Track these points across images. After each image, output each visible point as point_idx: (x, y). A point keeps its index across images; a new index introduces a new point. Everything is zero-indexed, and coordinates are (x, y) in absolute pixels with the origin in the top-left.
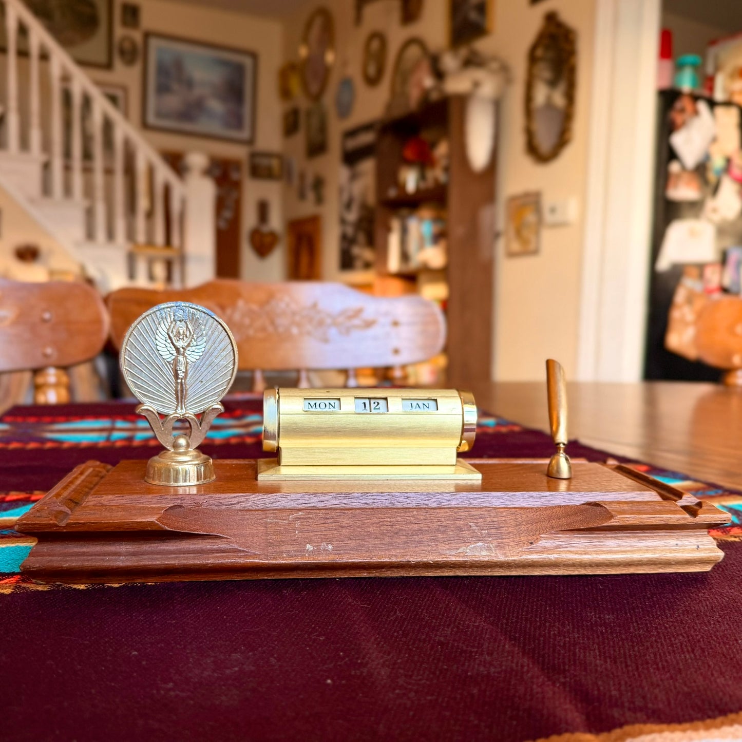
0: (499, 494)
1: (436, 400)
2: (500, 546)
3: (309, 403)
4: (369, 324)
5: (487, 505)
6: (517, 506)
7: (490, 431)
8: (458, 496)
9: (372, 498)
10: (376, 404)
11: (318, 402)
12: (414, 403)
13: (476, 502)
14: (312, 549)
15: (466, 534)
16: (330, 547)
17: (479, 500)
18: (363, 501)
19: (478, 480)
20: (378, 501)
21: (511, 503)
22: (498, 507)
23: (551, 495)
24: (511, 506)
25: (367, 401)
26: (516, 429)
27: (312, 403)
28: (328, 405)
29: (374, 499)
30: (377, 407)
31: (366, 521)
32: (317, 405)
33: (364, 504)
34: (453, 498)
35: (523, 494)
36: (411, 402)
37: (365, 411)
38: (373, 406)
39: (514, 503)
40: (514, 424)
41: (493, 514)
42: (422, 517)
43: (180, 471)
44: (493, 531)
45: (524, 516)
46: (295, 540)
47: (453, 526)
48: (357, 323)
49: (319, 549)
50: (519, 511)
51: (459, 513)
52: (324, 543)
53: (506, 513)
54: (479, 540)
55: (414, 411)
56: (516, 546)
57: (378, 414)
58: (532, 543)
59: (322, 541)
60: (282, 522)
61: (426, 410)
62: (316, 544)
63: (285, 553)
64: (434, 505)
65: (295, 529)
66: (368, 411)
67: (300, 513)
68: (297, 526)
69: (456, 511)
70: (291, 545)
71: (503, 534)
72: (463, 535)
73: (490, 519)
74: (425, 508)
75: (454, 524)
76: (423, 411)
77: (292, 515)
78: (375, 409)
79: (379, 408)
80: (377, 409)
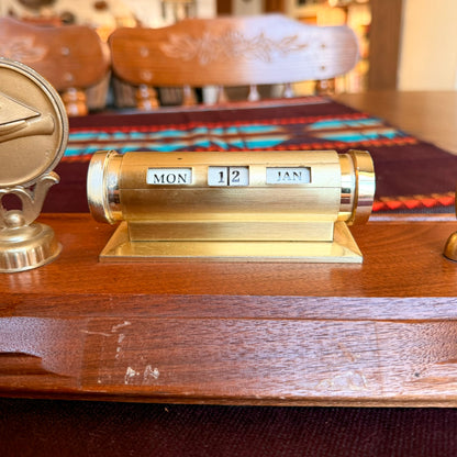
0: (381, 300)
1: (309, 169)
2: (377, 377)
3: (155, 176)
4: (302, 47)
5: (364, 315)
6: (403, 318)
7: (388, 143)
8: (327, 302)
9: (217, 302)
10: (236, 173)
11: (166, 174)
12: (283, 172)
13: (349, 311)
14: (133, 375)
15: (333, 359)
16: (156, 372)
17: (354, 309)
19: (359, 264)
21: (396, 312)
22: (379, 318)
23: (449, 302)
24: (396, 317)
25: (225, 171)
26: (412, 141)
27: (159, 174)
28: (177, 177)
30: (237, 178)
31: (205, 336)
32: (165, 178)
34: (320, 304)
36: (279, 171)
37: (221, 184)
38: (232, 177)
39: (400, 313)
40: (410, 136)
41: (371, 328)
42: (278, 332)
43: (17, 255)
44: (368, 353)
45: (410, 334)
46: (115, 360)
47: (317, 346)
48: (294, 47)
49: (142, 374)
50: (404, 325)
51: (326, 326)
52: (149, 367)
53: (387, 327)
54: (350, 368)
55: (282, 182)
56: (397, 378)
57: (236, 187)
58: (417, 375)
59: (147, 363)
60: (103, 334)
61: (297, 181)
62: (140, 367)
63: (101, 378)
64: (295, 314)
65: (117, 345)
66: (226, 184)
67: (126, 323)
68: (120, 341)
69: (323, 323)
70: (109, 367)
71: (381, 359)
72: (329, 359)
73: (366, 337)
74: (282, 319)
75: (319, 342)
76: (292, 182)
77: (116, 325)
78: (233, 181)
79: (239, 179)
80: (236, 181)
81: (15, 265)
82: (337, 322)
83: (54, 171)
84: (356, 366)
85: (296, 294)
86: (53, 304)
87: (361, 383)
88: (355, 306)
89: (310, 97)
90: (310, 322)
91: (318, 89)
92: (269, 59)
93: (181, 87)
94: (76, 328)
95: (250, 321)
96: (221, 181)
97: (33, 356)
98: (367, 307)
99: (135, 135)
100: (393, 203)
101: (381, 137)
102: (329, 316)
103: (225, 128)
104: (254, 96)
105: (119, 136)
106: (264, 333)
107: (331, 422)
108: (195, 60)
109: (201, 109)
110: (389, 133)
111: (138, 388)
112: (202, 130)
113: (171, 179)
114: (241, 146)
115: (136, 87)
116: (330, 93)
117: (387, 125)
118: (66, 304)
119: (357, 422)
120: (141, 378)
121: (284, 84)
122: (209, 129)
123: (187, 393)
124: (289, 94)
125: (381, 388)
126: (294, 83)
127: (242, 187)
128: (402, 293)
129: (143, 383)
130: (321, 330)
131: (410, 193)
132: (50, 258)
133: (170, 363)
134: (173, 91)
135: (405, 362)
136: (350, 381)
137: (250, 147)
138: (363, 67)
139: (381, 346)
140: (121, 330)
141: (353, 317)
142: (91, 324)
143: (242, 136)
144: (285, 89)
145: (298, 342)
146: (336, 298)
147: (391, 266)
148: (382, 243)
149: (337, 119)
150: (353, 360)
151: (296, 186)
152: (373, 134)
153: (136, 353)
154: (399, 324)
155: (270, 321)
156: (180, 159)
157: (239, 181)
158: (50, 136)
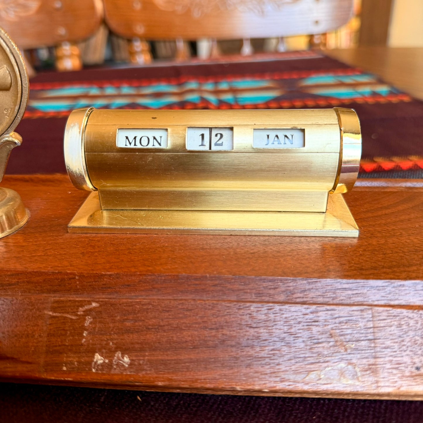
1: (303, 131)
2: (372, 369)
3: (127, 137)
5: (360, 299)
6: (403, 303)
7: (382, 101)
8: (319, 284)
10: (219, 136)
12: (272, 134)
13: (344, 294)
14: (101, 361)
15: (324, 348)
16: (126, 359)
17: (350, 292)
19: (354, 238)
21: (397, 297)
22: (376, 303)
24: (396, 303)
25: (206, 133)
27: (131, 136)
28: (151, 139)
30: (220, 142)
32: (138, 140)
34: (311, 287)
35: (415, 283)
36: (268, 134)
37: (202, 148)
38: (214, 140)
39: (401, 298)
41: (368, 314)
42: (263, 317)
44: (363, 343)
45: (412, 323)
46: (82, 345)
47: (306, 334)
48: (287, 1)
49: (111, 361)
50: (405, 312)
51: (317, 312)
52: (119, 354)
53: (385, 314)
54: (342, 359)
55: (270, 146)
56: (395, 371)
58: (418, 369)
59: (117, 349)
60: (68, 316)
61: (288, 145)
62: (109, 353)
63: (66, 364)
64: (282, 298)
65: (84, 329)
66: (207, 148)
67: (94, 305)
68: (87, 324)
69: (314, 307)
70: (75, 353)
71: (378, 349)
72: (319, 348)
73: (361, 324)
74: (268, 302)
75: (309, 329)
76: (282, 147)
77: (82, 306)
78: (216, 144)
79: (222, 143)
80: (219, 145)
82: (328, 307)
83: (15, 131)
84: (349, 357)
85: (284, 274)
86: (14, 281)
87: (355, 376)
88: (350, 289)
89: (304, 51)
90: (298, 307)
91: (311, 44)
92: (263, 12)
93: (174, 41)
94: (38, 309)
95: (232, 305)
96: (202, 145)
98: (365, 291)
99: (126, 90)
100: (387, 164)
101: (375, 94)
102: (321, 300)
103: (216, 83)
104: (247, 49)
105: (110, 90)
106: (247, 318)
107: (319, 417)
108: (188, 13)
109: (194, 62)
110: (383, 89)
111: (107, 377)
112: (193, 85)
113: (145, 142)
114: (232, 102)
115: (130, 40)
116: (322, 48)
117: (381, 81)
118: (28, 282)
119: (348, 417)
120: (110, 366)
121: (278, 38)
122: (200, 84)
123: (160, 384)
124: (282, 48)
125: (377, 382)
126: (287, 37)
127: (225, 152)
128: (404, 275)
129: (113, 372)
130: (311, 316)
131: (405, 153)
132: (16, 227)
133: (142, 350)
134: (168, 44)
135: (404, 354)
136: (342, 373)
137: (241, 103)
138: (355, 23)
139: (378, 335)
140: (87, 312)
141: (348, 302)
142: (55, 305)
143: (233, 91)
144: (278, 43)
145: (286, 329)
146: (329, 281)
147: (390, 241)
148: (380, 213)
149: (331, 75)
150: (346, 350)
151: (288, 151)
152: (367, 90)
153: (105, 338)
154: (399, 310)
155: (255, 305)
156: (155, 118)
157: (222, 145)
158: (8, 92)
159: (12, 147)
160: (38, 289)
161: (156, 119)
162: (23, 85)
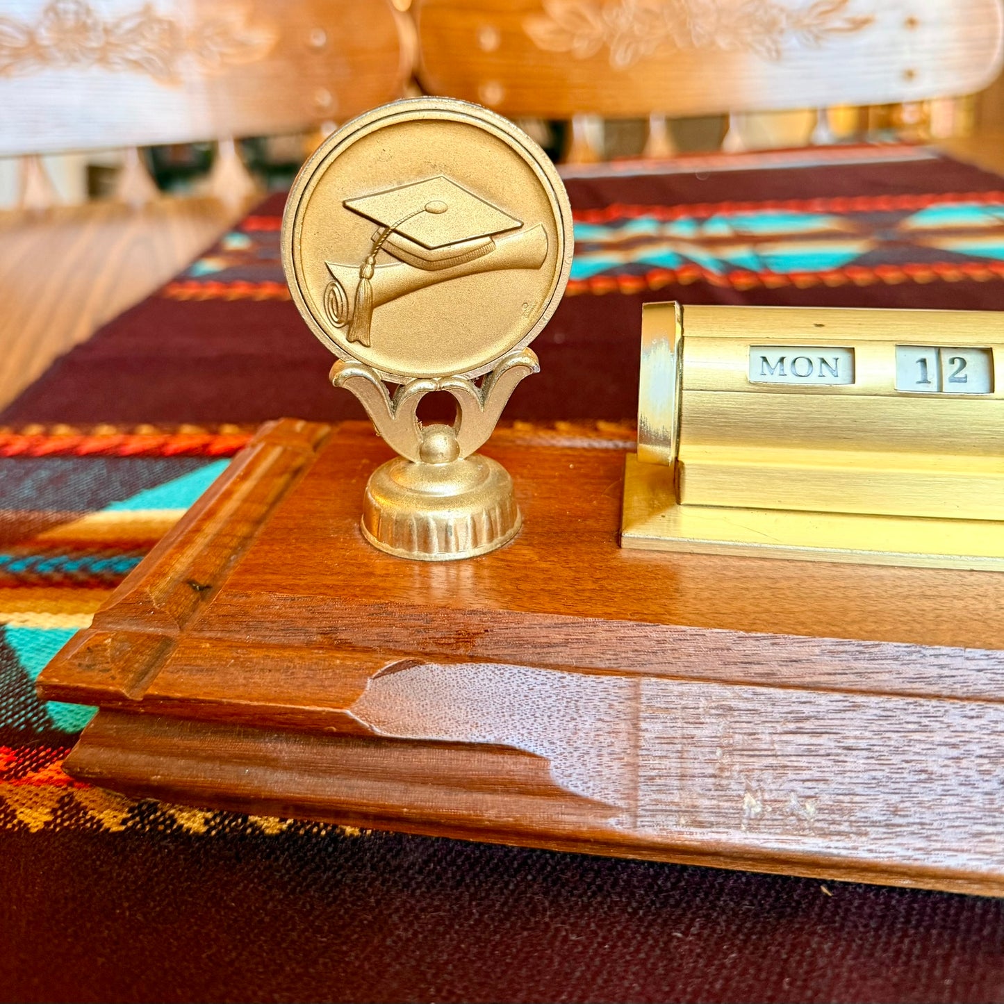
3: (765, 359)
4: (859, 24)
9: (936, 662)
10: (957, 362)
11: (790, 355)
14: (758, 810)
16: (810, 809)
18: (910, 671)
20: (954, 672)
25: (931, 357)
27: (773, 357)
28: (816, 363)
29: (941, 667)
30: (961, 375)
31: (916, 736)
32: (787, 362)
33: (912, 680)
37: (923, 388)
38: (948, 370)
43: (433, 525)
46: (713, 776)
48: (838, 24)
57: (962, 397)
66: (933, 388)
78: (953, 380)
79: (966, 377)
80: (959, 381)
81: (426, 545)
86: (558, 637)
92: (778, 52)
96: (926, 381)
97: (532, 755)
103: (701, 221)
108: (602, 54)
114: (756, 266)
121: (813, 112)
124: (823, 136)
127: (977, 397)
144: (814, 123)
149: (971, 204)
156: (821, 326)
157: (966, 382)
158: (536, 271)
159: (526, 373)
160: (608, 657)
161: (822, 328)
162: (565, 259)
